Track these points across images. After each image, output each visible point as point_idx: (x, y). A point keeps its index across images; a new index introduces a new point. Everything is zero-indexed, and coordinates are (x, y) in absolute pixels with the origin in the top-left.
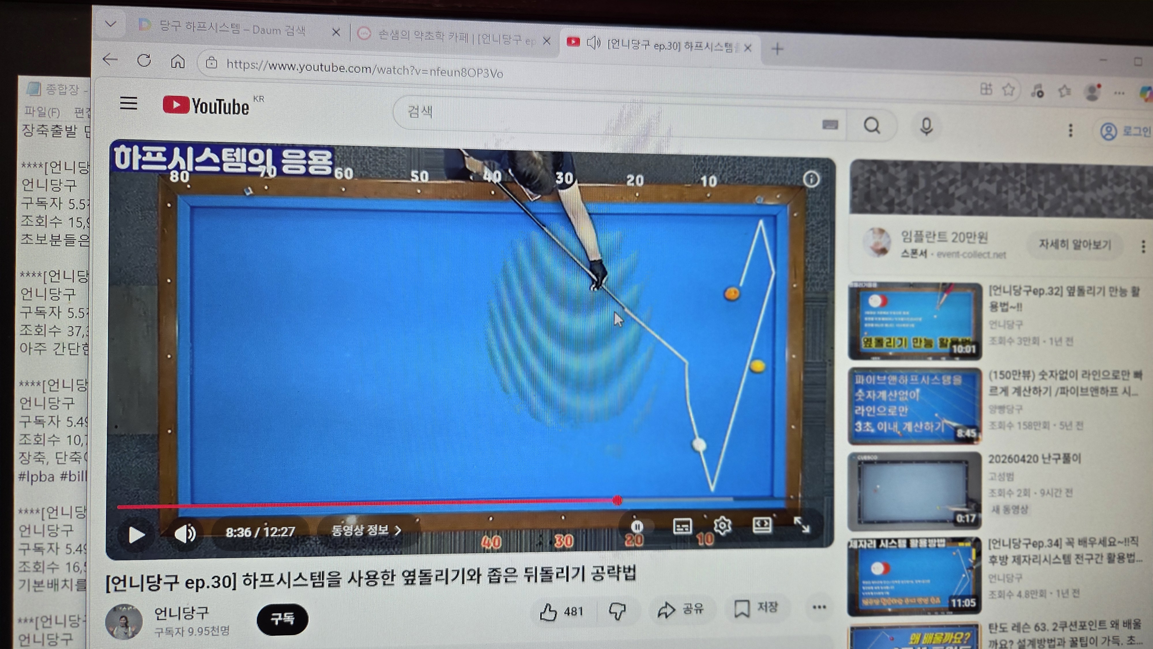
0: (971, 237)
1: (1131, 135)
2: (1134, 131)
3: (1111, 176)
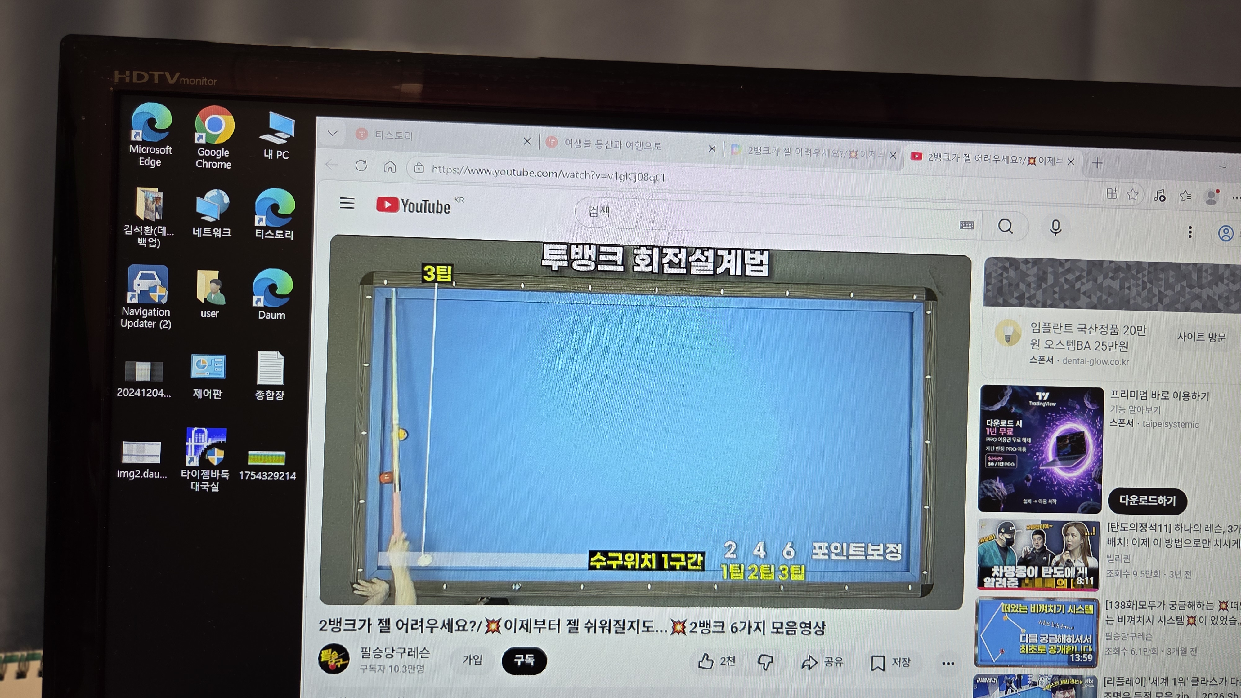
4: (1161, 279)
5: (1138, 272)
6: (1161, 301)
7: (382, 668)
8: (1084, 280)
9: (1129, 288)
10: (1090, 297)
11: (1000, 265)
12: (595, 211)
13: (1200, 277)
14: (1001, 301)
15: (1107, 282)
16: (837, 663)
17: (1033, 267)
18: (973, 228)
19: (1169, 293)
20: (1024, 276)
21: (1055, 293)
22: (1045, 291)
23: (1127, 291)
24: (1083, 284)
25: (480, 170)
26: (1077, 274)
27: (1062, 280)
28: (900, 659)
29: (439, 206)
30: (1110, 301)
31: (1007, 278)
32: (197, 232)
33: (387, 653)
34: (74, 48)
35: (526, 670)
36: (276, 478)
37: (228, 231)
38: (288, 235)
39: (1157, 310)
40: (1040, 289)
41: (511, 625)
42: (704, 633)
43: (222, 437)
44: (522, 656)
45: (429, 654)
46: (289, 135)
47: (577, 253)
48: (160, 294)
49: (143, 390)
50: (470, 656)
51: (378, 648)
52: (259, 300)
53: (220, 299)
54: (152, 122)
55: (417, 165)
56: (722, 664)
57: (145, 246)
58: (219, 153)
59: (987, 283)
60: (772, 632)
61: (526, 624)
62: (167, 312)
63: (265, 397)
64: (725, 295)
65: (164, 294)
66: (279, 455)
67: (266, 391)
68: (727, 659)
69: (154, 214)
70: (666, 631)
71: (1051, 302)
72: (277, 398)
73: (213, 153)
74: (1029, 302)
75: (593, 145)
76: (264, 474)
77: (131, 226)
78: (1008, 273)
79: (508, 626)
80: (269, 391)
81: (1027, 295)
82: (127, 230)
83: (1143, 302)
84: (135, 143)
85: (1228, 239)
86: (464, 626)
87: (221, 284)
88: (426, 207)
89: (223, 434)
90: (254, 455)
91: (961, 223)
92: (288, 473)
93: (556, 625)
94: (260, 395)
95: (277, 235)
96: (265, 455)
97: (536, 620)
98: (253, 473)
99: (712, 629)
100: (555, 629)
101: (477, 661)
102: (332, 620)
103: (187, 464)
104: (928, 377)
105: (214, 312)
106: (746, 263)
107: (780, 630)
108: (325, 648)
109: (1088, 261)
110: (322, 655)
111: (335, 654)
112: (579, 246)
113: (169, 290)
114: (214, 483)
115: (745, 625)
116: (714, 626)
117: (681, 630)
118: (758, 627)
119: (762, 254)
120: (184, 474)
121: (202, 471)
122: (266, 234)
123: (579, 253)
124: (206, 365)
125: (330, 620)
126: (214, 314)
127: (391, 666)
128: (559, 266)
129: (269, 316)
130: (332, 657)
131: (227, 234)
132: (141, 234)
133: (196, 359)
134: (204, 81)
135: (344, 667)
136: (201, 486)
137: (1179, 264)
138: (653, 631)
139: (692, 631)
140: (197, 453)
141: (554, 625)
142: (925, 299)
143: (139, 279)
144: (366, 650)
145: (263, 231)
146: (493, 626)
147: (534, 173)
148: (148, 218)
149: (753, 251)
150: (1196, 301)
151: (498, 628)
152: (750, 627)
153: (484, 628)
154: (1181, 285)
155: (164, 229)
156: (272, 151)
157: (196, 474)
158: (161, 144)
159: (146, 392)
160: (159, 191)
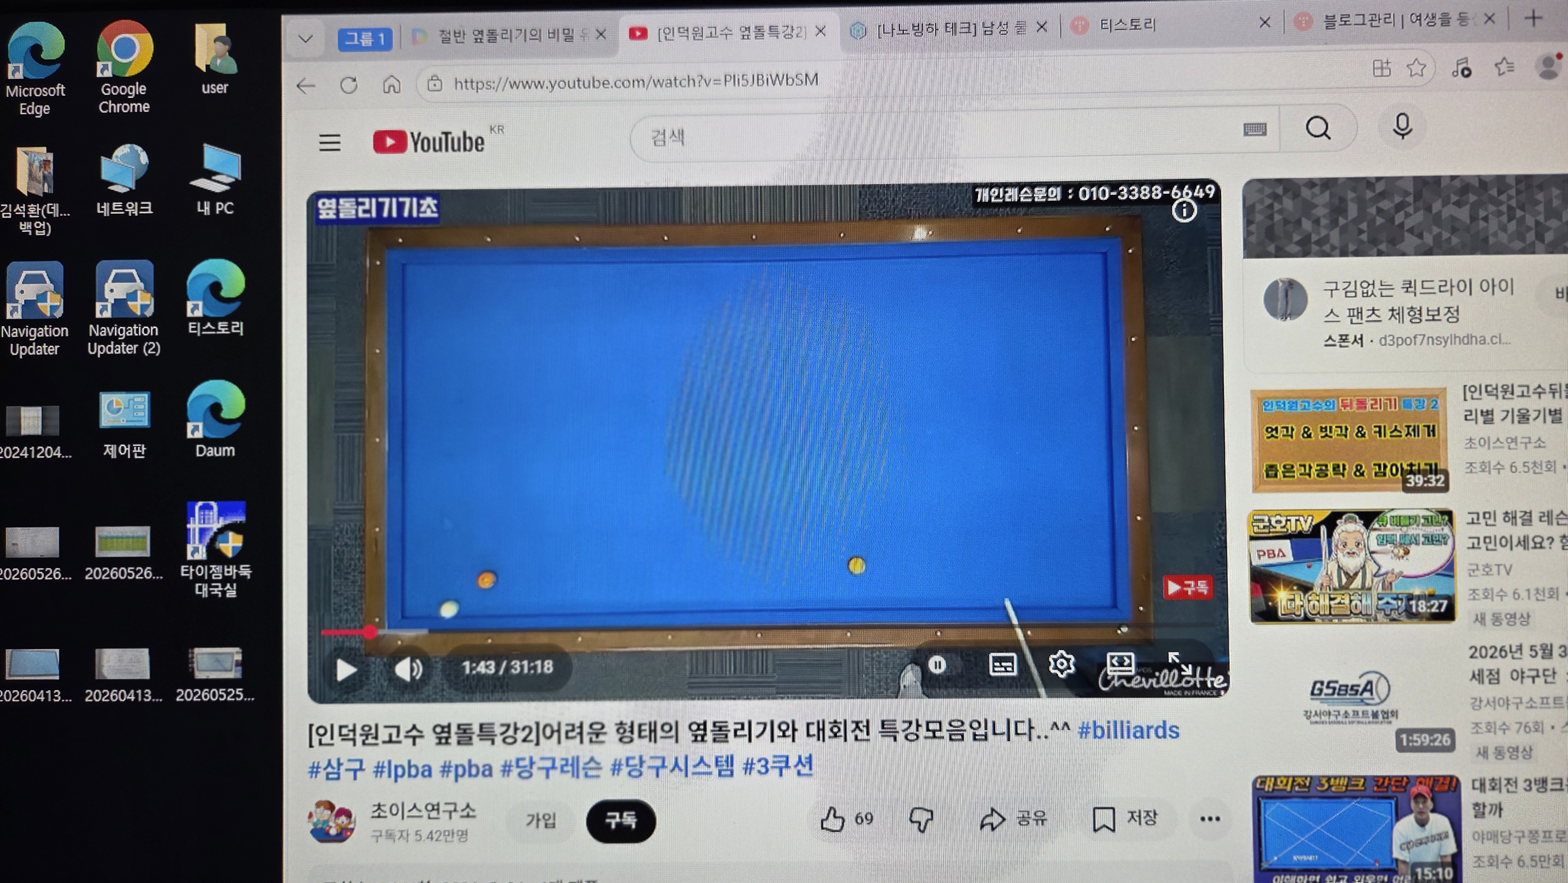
4: (1540, 202)
5: (1500, 193)
6: (1540, 237)
8: (1410, 210)
9: (1486, 219)
10: (1420, 236)
11: (1268, 191)
14: (1272, 248)
15: (1450, 210)
17: (1322, 192)
19: (1553, 223)
20: (1308, 207)
21: (1361, 232)
22: (1344, 230)
23: (1482, 224)
24: (1407, 215)
26: (1398, 199)
27: (1373, 210)
30: (1455, 240)
31: (1280, 212)
37: (147, 205)
39: (1533, 253)
40: (1334, 227)
54: (36, 51)
57: (30, 233)
58: (131, 90)
59: (1248, 221)
69: (41, 186)
71: (1355, 248)
73: (123, 90)
74: (1318, 248)
77: (10, 206)
78: (1281, 203)
81: (1314, 238)
82: (5, 211)
83: (1511, 240)
84: (14, 83)
109: (1416, 179)
124: (122, 409)
131: (147, 210)
132: (24, 216)
133: (106, 400)
148: (32, 192)
155: (55, 207)
158: (49, 82)
160: (48, 151)
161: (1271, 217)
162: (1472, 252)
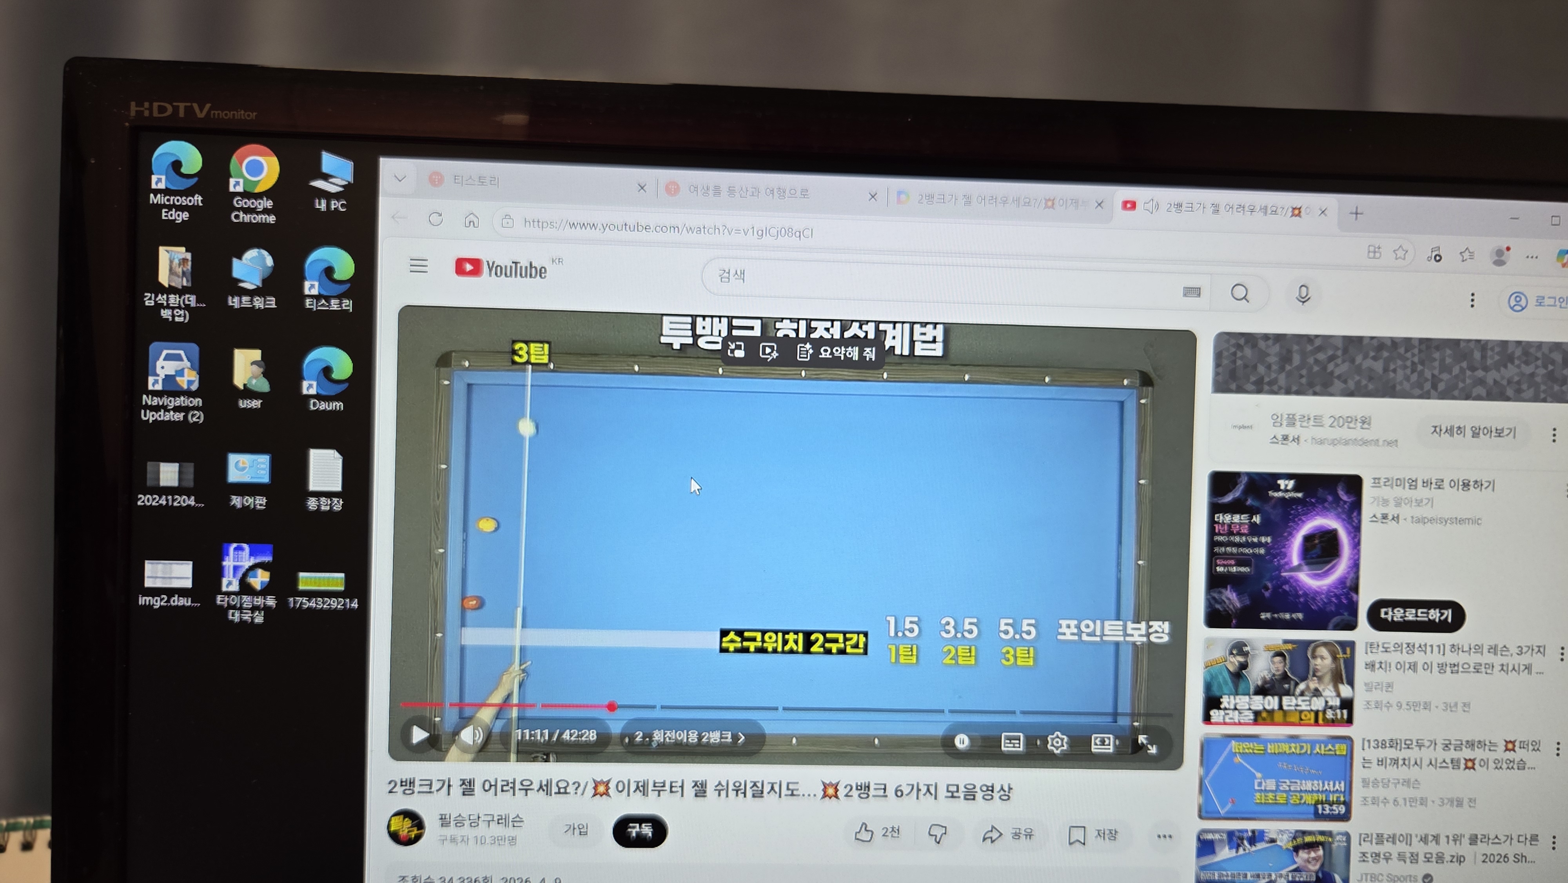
0: (1351, 422)
1: (1544, 306)
2: (1547, 301)
3: (1518, 352)
4: (1435, 360)
5: (1407, 351)
6: (1434, 386)
7: (465, 839)
8: (1339, 361)
9: (1394, 371)
10: (1345, 383)
11: (1233, 341)
12: (726, 275)
13: (1484, 357)
14: (1234, 386)
15: (1368, 363)
16: (1026, 835)
17: (1274, 344)
18: (1199, 295)
19: (1445, 376)
20: (1263, 356)
21: (1302, 376)
22: (1289, 375)
23: (1392, 375)
24: (1337, 365)
25: (584, 224)
26: (1330, 353)
27: (1311, 360)
28: (1104, 831)
29: (533, 269)
30: (1371, 387)
31: (1241, 358)
32: (233, 302)
33: (471, 821)
34: (81, 73)
35: (641, 842)
36: (334, 605)
37: (271, 301)
38: (346, 306)
39: (1429, 398)
40: (1282, 372)
41: (623, 788)
42: (862, 798)
43: (267, 556)
44: (638, 825)
45: (522, 821)
46: (347, 181)
47: (704, 328)
48: (189, 379)
49: (170, 497)
50: (574, 824)
51: (460, 815)
52: (310, 386)
53: (264, 386)
54: (176, 165)
55: (505, 218)
56: (884, 835)
57: (170, 319)
58: (260, 203)
59: (1217, 364)
60: (947, 797)
61: (642, 786)
62: (198, 402)
63: (319, 506)
64: (888, 379)
65: (193, 379)
66: (337, 578)
67: (321, 499)
68: (890, 830)
69: (180, 280)
70: (815, 795)
71: (1296, 389)
72: (335, 508)
73: (253, 203)
74: (1268, 387)
75: (724, 192)
76: (319, 601)
77: (153, 295)
78: (1242, 351)
79: (620, 789)
80: (324, 498)
81: (1267, 379)
82: (148, 300)
83: (1412, 388)
84: (156, 192)
85: (1520, 308)
86: (565, 788)
87: (265, 367)
88: (516, 270)
89: (268, 552)
90: (307, 578)
91: (1184, 290)
92: (348, 600)
93: (680, 787)
94: (314, 503)
95: (333, 306)
96: (320, 578)
97: (654, 781)
98: (305, 600)
99: (872, 792)
100: (677, 791)
101: (582, 830)
102: (404, 780)
103: (224, 589)
104: (1142, 482)
105: (255, 401)
106: (915, 339)
107: (955, 794)
108: (397, 814)
109: (1345, 337)
110: (392, 822)
111: (408, 823)
112: (707, 319)
113: (200, 374)
114: (258, 611)
115: (913, 789)
116: (875, 789)
117: (834, 793)
118: (928, 790)
119: (935, 328)
120: (221, 601)
121: (245, 597)
122: (320, 304)
123: (706, 328)
124: (246, 467)
125: (401, 779)
126: (256, 404)
127: (476, 837)
128: (681, 344)
129: (324, 406)
130: (404, 827)
131: (271, 304)
132: (165, 304)
133: (234, 459)
134: (241, 114)
135: (418, 838)
136: (243, 615)
137: (1456, 342)
138: (799, 795)
139: (847, 796)
140: (237, 575)
141: (676, 787)
142: (1138, 385)
143: (165, 359)
144: (445, 817)
145: (315, 300)
146: (601, 789)
147: (650, 229)
148: (173, 284)
149: (924, 324)
150: (1479, 386)
151: (607, 790)
152: (919, 790)
153: (590, 791)
154: (1461, 368)
155: (193, 298)
156: (325, 201)
157: (235, 600)
158: (188, 192)
159: (173, 500)
160: (187, 251)
161: (1234, 362)
162: (1383, 396)
